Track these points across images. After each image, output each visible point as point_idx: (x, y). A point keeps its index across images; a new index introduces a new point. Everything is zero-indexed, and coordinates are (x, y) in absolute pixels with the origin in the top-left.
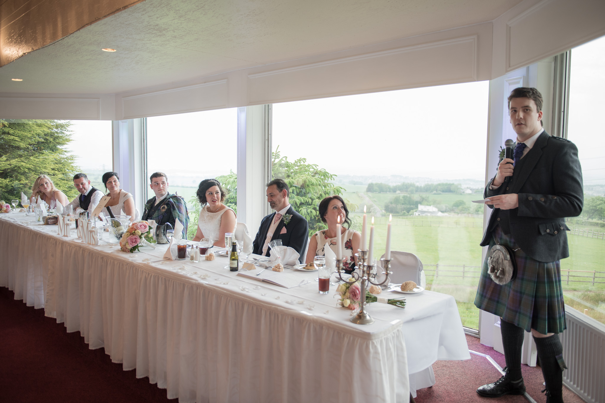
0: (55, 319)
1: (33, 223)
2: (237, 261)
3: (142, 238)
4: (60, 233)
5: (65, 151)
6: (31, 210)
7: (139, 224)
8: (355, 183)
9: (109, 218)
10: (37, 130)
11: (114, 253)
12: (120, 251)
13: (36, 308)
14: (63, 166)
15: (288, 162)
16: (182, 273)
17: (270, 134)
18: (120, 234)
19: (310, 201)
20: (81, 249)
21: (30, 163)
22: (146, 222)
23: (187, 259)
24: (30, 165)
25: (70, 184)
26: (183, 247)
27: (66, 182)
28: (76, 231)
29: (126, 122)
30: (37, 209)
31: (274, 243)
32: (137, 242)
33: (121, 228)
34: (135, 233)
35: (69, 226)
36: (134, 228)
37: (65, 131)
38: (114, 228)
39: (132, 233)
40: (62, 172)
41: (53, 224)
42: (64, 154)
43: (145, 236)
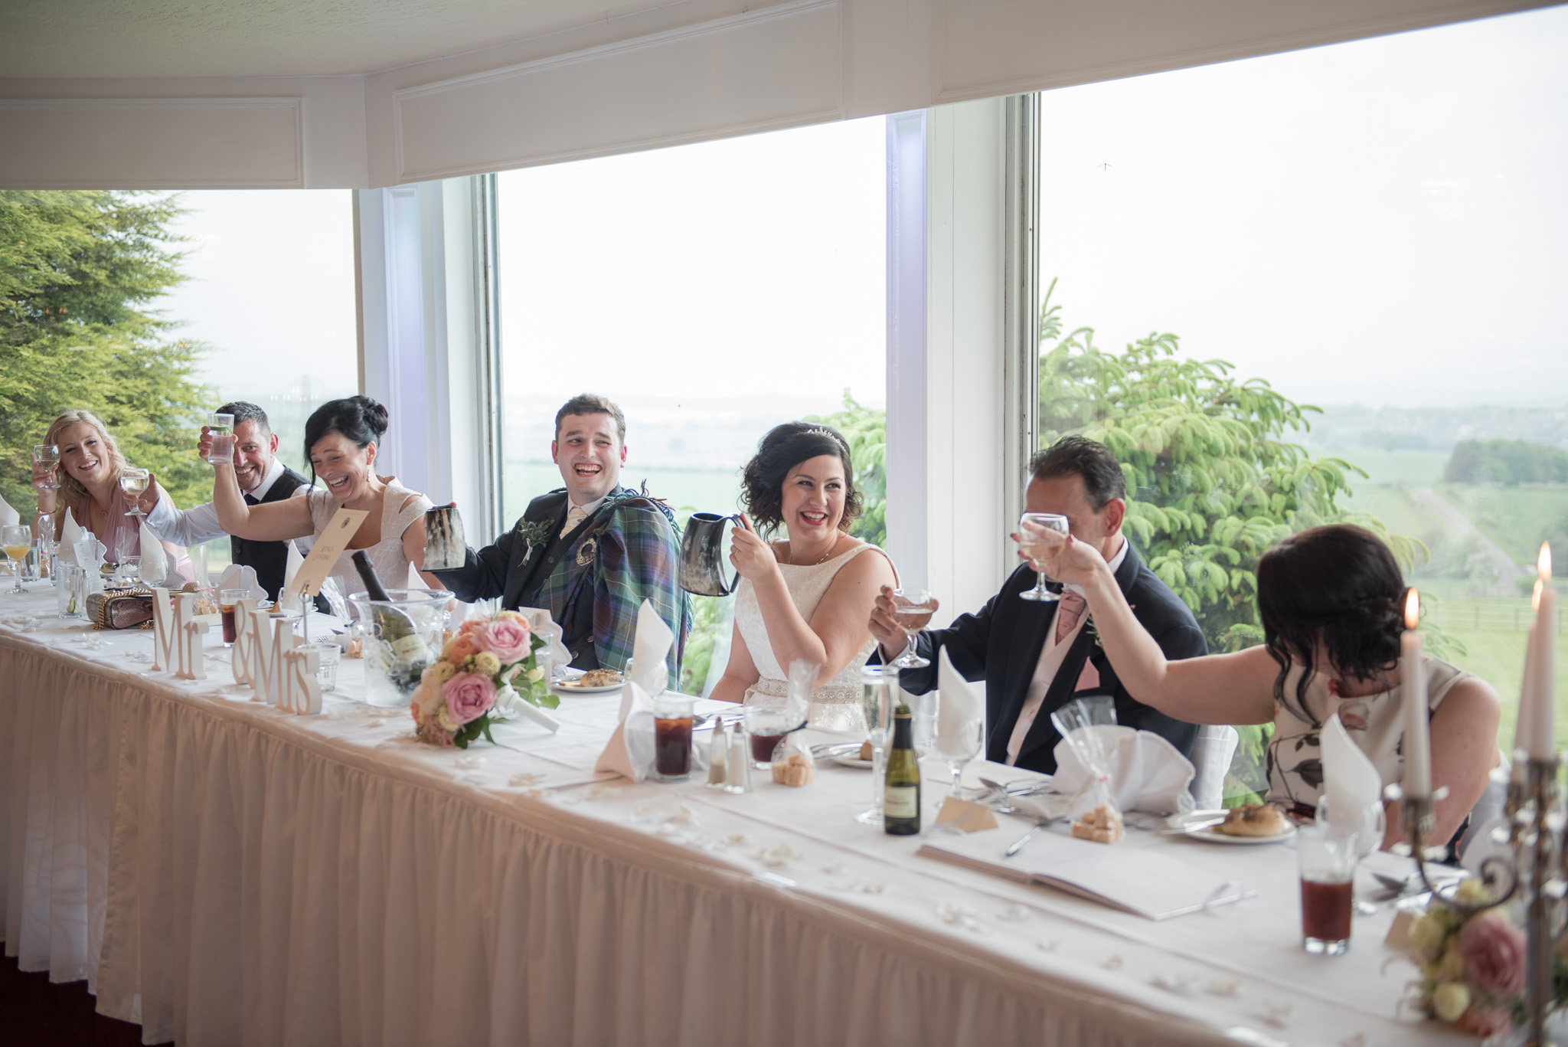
0: (138, 1029)
1: (47, 623)
2: (913, 791)
3: (504, 685)
4: (162, 664)
5: (158, 325)
6: (36, 569)
7: (491, 625)
8: (1391, 444)
9: (362, 599)
10: (43, 234)
11: (389, 748)
12: (413, 738)
13: (54, 979)
14: (148, 384)
15: (1097, 354)
16: (681, 837)
17: (1030, 226)
18: (411, 669)
19: (1200, 523)
20: (252, 730)
21: (20, 374)
22: (517, 618)
23: (697, 779)
24: (20, 381)
25: (181, 459)
26: (676, 725)
27: (162, 450)
28: (226, 654)
29: (412, 194)
30: (62, 563)
31: (1079, 712)
32: (482, 703)
33: (415, 646)
34: (475, 666)
35: (197, 632)
36: (471, 644)
37: (156, 236)
38: (384, 645)
39: (460, 662)
40: (147, 409)
41: (131, 625)
42: (151, 336)
43: (514, 679)
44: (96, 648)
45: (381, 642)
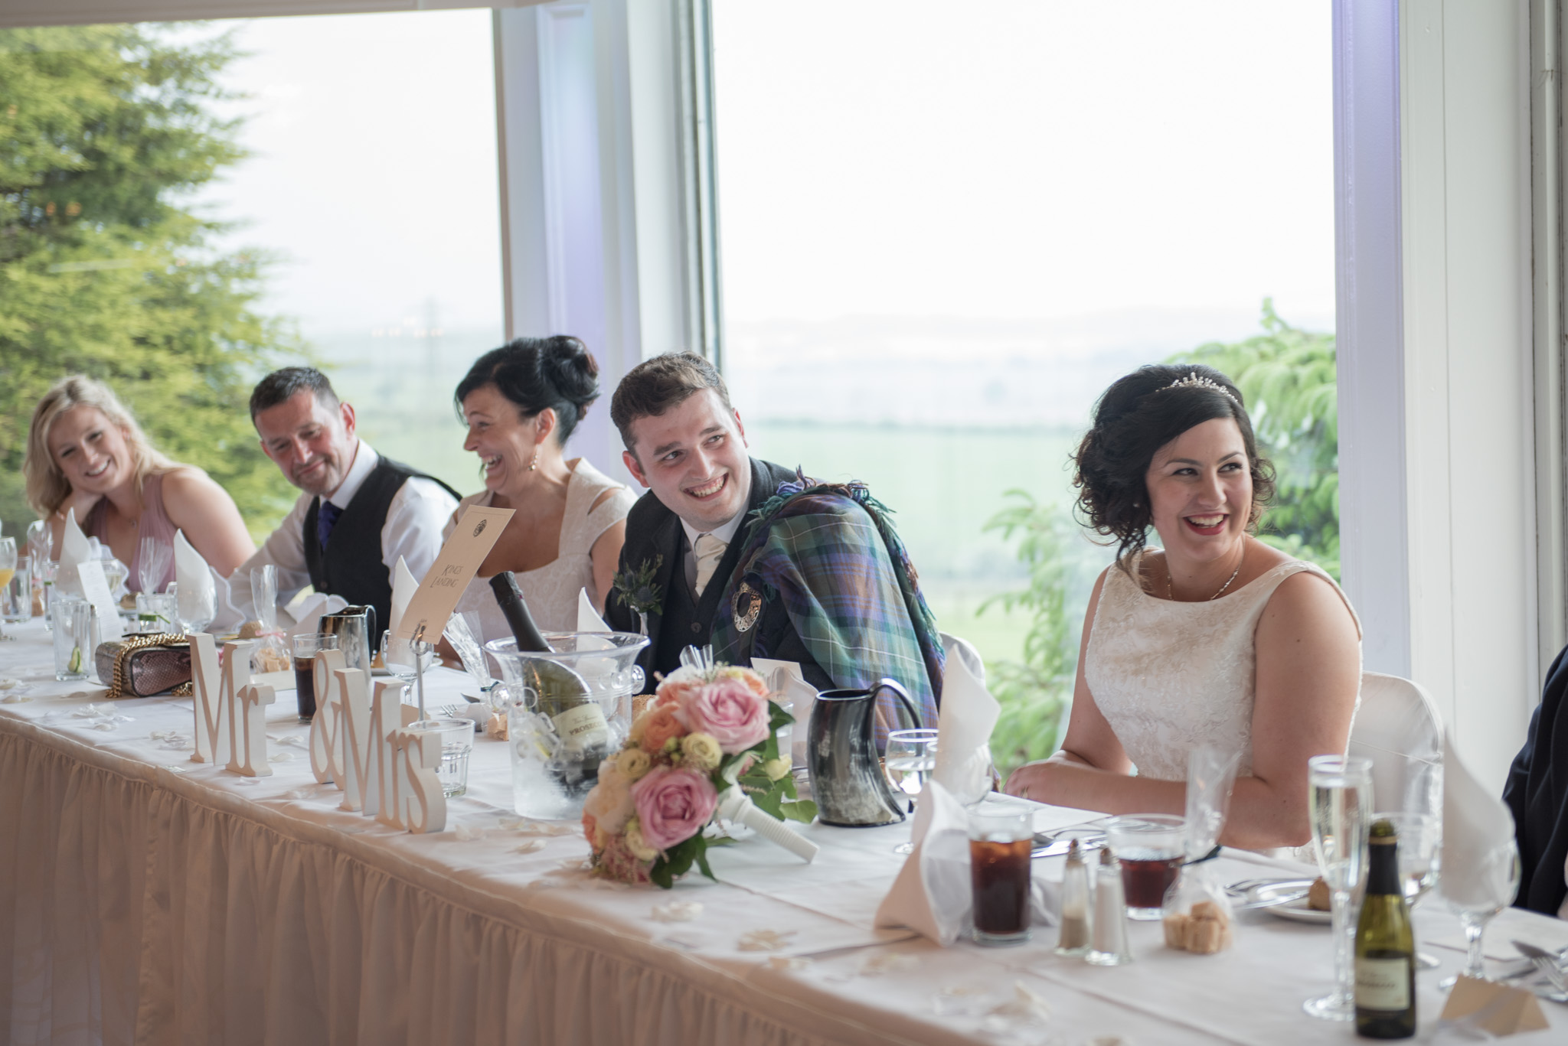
1: (38, 689)
2: (1402, 964)
3: (728, 785)
4: (205, 751)
6: (24, 603)
7: (706, 690)
9: (505, 649)
10: (40, 94)
11: (549, 887)
12: (585, 871)
14: (196, 316)
18: (582, 758)
20: (340, 857)
21: (8, 307)
22: (748, 679)
23: (1042, 940)
25: (238, 430)
26: (1005, 852)
27: (215, 416)
28: (302, 735)
30: (62, 595)
32: (693, 816)
33: (589, 722)
34: (682, 755)
35: (256, 702)
36: (676, 721)
37: (205, 93)
38: (542, 720)
39: (659, 750)
40: (193, 354)
41: (162, 689)
42: (199, 243)
43: (744, 775)
44: (109, 726)
45: (536, 717)
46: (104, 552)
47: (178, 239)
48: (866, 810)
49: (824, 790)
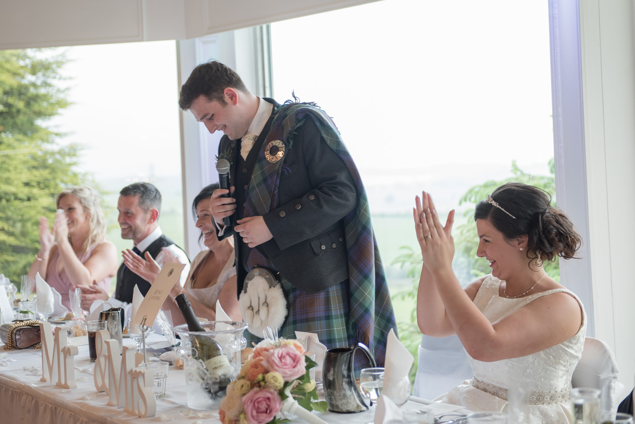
3: (287, 397)
4: (47, 376)
5: (57, 134)
7: (276, 351)
9: (184, 330)
14: (50, 173)
18: (218, 381)
22: (295, 345)
28: (90, 367)
32: (271, 411)
33: (221, 364)
34: (266, 383)
35: (70, 355)
36: (262, 366)
37: (54, 78)
38: (200, 363)
39: (255, 380)
40: (49, 189)
41: (29, 346)
42: (52, 142)
43: (294, 390)
44: (4, 364)
45: (197, 361)
46: (6, 280)
47: (43, 140)
48: (351, 405)
49: (330, 396)
